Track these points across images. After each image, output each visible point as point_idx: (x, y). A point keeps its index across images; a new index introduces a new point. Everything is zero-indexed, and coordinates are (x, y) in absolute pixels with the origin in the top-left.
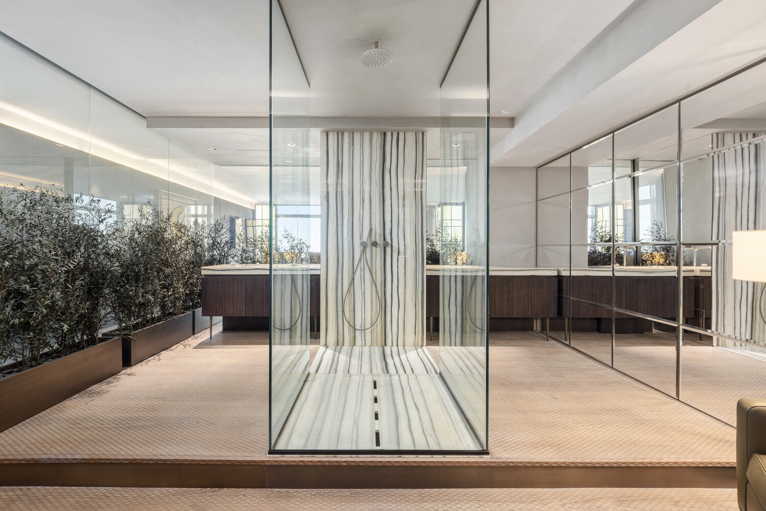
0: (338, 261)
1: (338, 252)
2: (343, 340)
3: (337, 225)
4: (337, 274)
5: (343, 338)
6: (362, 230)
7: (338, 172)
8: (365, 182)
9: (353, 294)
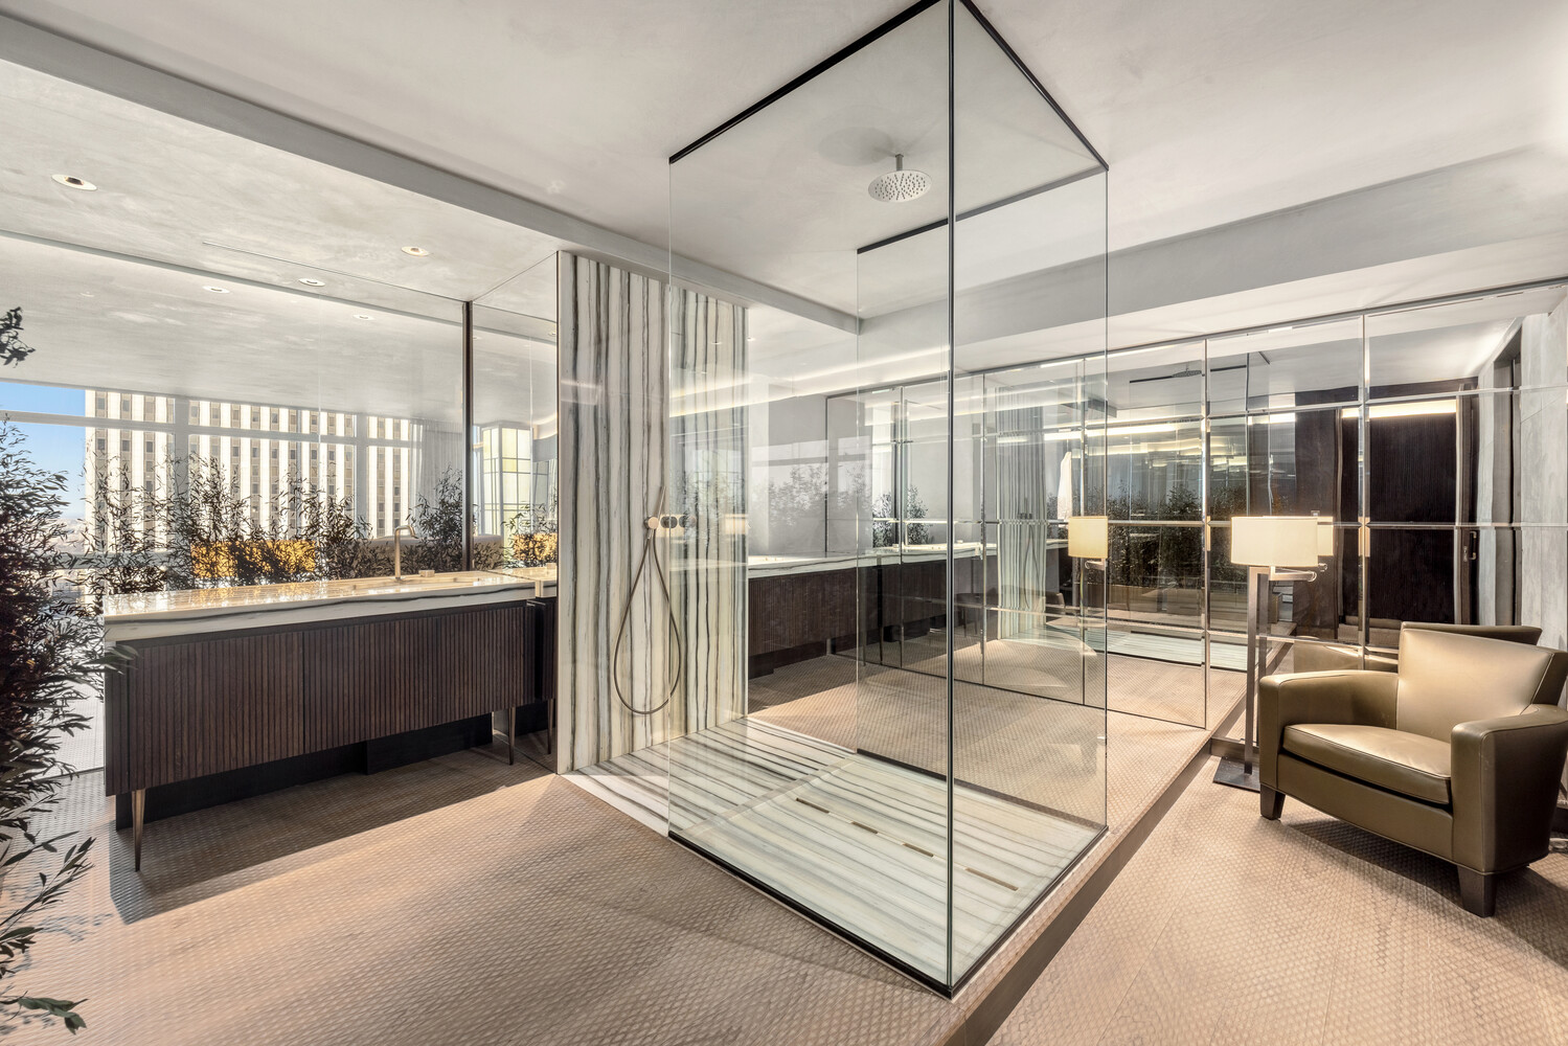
0: (599, 563)
1: (599, 543)
2: (610, 746)
3: (597, 479)
4: (597, 594)
5: (610, 741)
6: (647, 493)
7: (598, 354)
8: (653, 388)
9: (629, 637)
